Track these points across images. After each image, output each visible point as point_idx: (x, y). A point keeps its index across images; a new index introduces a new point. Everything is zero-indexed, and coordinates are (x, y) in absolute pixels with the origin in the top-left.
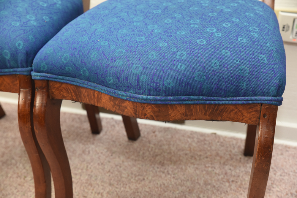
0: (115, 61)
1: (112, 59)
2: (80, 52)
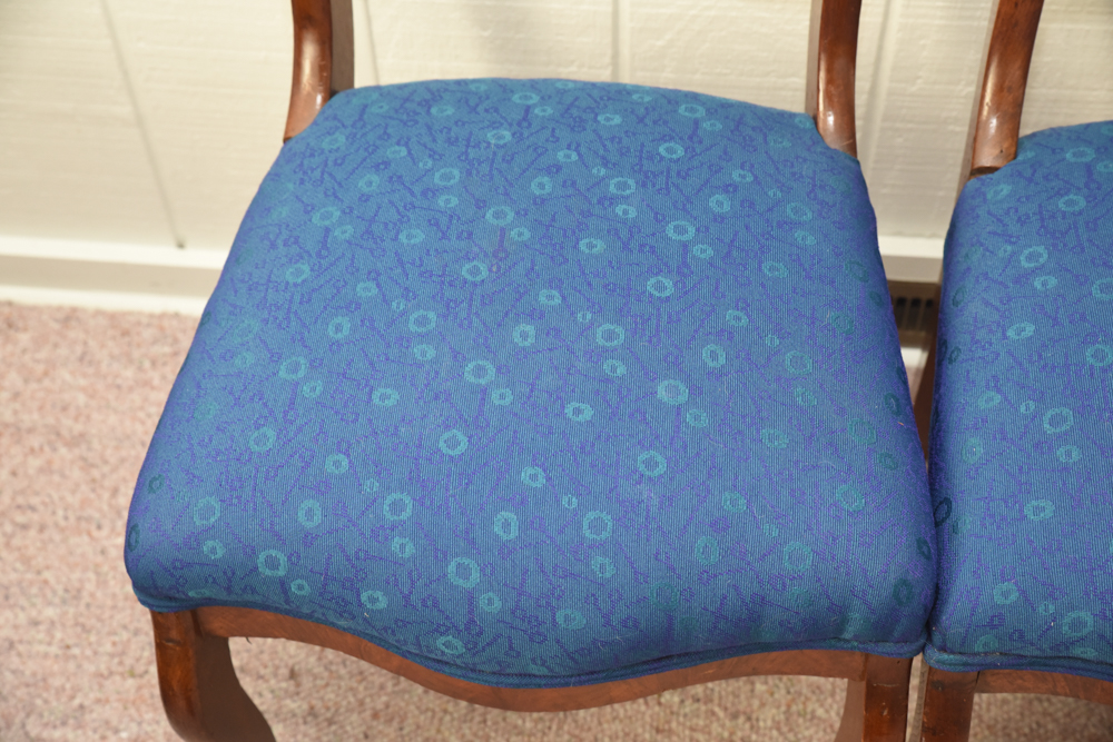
2: (258, 494)
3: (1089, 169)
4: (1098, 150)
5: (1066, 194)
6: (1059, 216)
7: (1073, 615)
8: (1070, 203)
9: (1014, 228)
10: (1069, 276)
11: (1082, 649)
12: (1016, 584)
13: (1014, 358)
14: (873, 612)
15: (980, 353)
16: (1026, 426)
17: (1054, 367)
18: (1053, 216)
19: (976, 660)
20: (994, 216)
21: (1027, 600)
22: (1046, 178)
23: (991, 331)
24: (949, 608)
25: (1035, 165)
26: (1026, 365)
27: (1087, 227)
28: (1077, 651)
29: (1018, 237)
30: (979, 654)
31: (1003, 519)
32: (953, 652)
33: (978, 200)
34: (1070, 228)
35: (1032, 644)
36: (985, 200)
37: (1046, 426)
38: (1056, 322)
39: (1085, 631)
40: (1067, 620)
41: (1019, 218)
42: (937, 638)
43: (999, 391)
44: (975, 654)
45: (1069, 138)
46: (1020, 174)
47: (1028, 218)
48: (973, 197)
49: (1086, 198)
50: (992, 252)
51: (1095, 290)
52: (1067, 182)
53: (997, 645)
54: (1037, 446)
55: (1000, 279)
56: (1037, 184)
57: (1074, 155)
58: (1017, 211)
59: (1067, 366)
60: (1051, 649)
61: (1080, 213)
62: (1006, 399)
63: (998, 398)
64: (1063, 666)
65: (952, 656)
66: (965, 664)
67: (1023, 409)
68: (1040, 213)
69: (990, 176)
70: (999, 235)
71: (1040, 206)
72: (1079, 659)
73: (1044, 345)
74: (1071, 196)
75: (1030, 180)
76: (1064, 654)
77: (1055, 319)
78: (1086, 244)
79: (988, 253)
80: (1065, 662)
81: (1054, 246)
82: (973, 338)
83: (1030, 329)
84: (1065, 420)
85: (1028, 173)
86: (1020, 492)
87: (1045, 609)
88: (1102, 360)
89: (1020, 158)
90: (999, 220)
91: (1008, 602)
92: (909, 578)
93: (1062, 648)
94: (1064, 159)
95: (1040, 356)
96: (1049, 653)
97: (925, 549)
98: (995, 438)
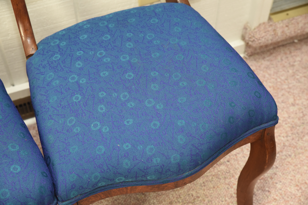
0: (151, 160)
1: (148, 160)
2: (109, 166)
3: (58, 46)
4: (59, 40)
5: (54, 55)
6: (54, 62)
7: (93, 175)
8: (56, 57)
9: (42, 70)
10: (61, 78)
11: (100, 184)
12: (75, 173)
13: (54, 108)
14: (35, 200)
15: (44, 110)
16: (63, 126)
17: (65, 106)
18: (52, 63)
19: (73, 200)
20: (36, 68)
21: (79, 176)
22: (47, 52)
23: (45, 102)
24: (59, 188)
25: (43, 50)
26: (57, 108)
27: (63, 63)
28: (100, 185)
29: (44, 72)
30: (74, 198)
31: (65, 156)
32: (66, 201)
33: (31, 65)
34: (58, 65)
35: (86, 188)
36: (32, 65)
37: (69, 124)
38: (62, 93)
39: (99, 178)
40: (93, 177)
41: (43, 67)
42: (59, 199)
43: (52, 119)
44: (73, 198)
45: (51, 39)
46: (40, 53)
47: (45, 65)
48: (29, 65)
49: (60, 55)
50: (39, 79)
51: (70, 80)
52: (53, 52)
53: (77, 193)
54: (68, 131)
55: (43, 86)
56: (45, 55)
57: (53, 43)
58: (42, 65)
59: (69, 104)
60: (92, 187)
61: (60, 59)
62: (55, 121)
63: (53, 121)
64: (99, 191)
65: (66, 202)
66: (71, 203)
67: (60, 122)
68: (48, 63)
69: (32, 57)
70: (39, 73)
71: (48, 61)
72: (102, 186)
73: (61, 101)
74: (56, 55)
75: (43, 54)
76: (97, 187)
77: (62, 92)
78: (64, 68)
79: (37, 80)
80: (99, 189)
81: (55, 71)
82: (41, 106)
83: (55, 98)
84: (73, 120)
85: (42, 52)
86: (67, 146)
87: (85, 177)
88: (78, 99)
89: (39, 49)
90: (38, 69)
91: (75, 179)
92: (42, 185)
93: (95, 186)
94: (51, 45)
95: (60, 105)
96: (93, 189)
97: (45, 174)
98: (55, 133)
